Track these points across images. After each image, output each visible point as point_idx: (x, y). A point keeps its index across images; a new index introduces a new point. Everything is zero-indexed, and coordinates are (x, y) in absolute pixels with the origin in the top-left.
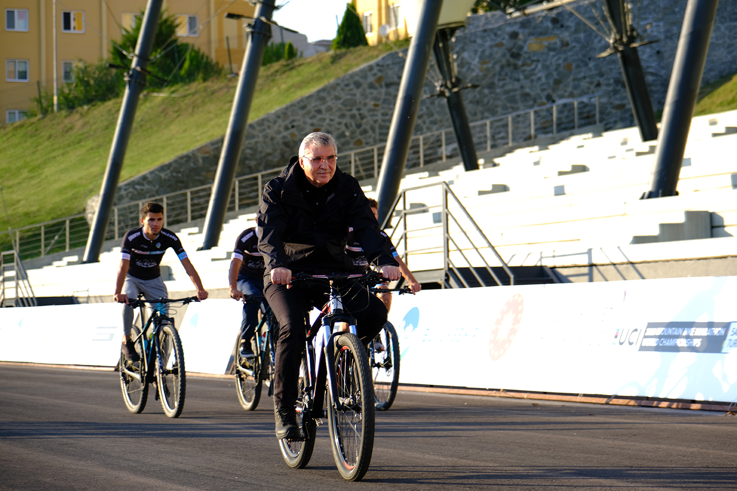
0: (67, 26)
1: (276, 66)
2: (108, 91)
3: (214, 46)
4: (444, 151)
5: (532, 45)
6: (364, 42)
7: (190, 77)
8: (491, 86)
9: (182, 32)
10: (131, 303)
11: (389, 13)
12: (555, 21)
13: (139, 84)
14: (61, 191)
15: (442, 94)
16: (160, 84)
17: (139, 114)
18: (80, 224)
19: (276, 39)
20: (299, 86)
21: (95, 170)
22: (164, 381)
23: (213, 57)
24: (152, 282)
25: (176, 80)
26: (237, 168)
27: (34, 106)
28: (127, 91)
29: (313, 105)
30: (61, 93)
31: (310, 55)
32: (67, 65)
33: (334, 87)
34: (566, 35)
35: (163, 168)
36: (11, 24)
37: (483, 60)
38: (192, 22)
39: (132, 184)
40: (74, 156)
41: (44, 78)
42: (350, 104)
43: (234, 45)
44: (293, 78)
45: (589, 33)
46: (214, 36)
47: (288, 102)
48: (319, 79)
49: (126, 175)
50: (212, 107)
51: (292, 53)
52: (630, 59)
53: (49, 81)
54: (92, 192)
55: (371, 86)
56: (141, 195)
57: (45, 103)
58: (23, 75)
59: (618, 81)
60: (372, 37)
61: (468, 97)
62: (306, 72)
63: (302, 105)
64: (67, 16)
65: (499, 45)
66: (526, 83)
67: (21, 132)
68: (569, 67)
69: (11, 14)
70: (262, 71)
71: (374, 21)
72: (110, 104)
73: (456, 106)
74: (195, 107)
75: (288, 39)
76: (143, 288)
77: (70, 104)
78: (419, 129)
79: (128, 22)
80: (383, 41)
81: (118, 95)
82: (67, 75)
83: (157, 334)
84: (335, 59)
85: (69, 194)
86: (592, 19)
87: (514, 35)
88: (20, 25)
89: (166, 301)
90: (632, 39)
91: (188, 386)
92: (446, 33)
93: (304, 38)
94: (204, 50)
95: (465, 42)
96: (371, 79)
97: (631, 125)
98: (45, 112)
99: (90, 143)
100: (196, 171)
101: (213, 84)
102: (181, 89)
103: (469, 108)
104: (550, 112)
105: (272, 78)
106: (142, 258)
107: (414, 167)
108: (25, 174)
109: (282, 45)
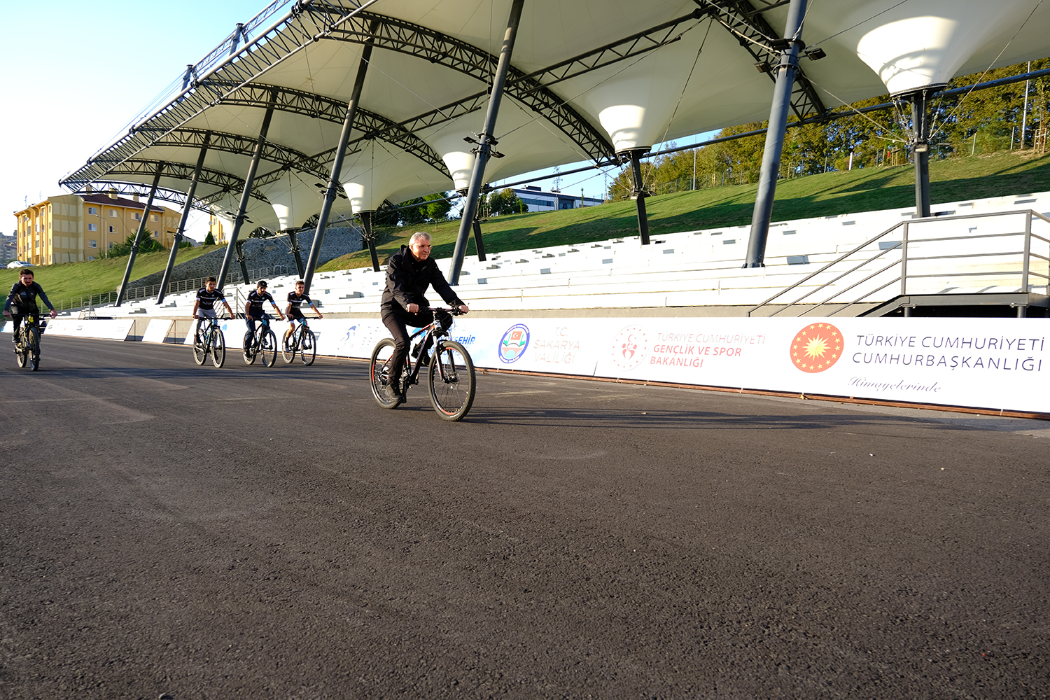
0: (111, 231)
1: (184, 249)
2: (126, 253)
3: (163, 241)
4: (239, 278)
5: (268, 248)
6: (215, 244)
7: (155, 250)
8: (255, 260)
9: (152, 236)
10: (201, 320)
11: (222, 235)
12: (274, 242)
13: (136, 251)
14: (107, 284)
15: (239, 261)
16: (144, 252)
17: (136, 261)
18: (114, 295)
19: (184, 240)
20: (192, 256)
21: (120, 277)
22: (215, 352)
23: (163, 244)
24: (210, 311)
25: (150, 251)
27: (99, 256)
28: (132, 253)
29: (196, 262)
30: (108, 252)
31: (196, 246)
32: (111, 243)
33: (204, 257)
34: (278, 246)
35: (144, 278)
36: (90, 229)
37: (252, 252)
38: (156, 233)
39: (133, 283)
40: (112, 272)
41: (102, 246)
42: (209, 262)
43: (170, 241)
44: (190, 253)
45: (285, 246)
46: (164, 238)
47: (188, 260)
48: (199, 254)
49: (131, 280)
50: (162, 260)
51: (190, 245)
52: (297, 255)
53: (104, 248)
54: (119, 284)
55: (216, 257)
56: (137, 286)
57: (102, 255)
58: (94, 245)
59: (294, 261)
60: (217, 243)
61: (247, 263)
62: (194, 251)
63: (193, 261)
64: (111, 228)
65: (257, 248)
66: (266, 260)
67: (93, 263)
68: (279, 256)
69: (90, 225)
70: (179, 250)
71: (217, 237)
72: (126, 257)
73: (243, 265)
74: (156, 259)
75: (189, 241)
76: (206, 313)
77: (111, 256)
78: (231, 271)
79: (133, 231)
80: (220, 244)
81: (129, 254)
82: (111, 247)
83: (212, 333)
84: (204, 248)
85: (111, 284)
86: (286, 242)
87: (262, 245)
88: (93, 229)
89: (216, 319)
90: (298, 249)
91: (226, 354)
92: (241, 243)
93: (195, 241)
94: (160, 242)
95: (247, 246)
96: (216, 255)
97: (297, 274)
98: (102, 258)
99: (118, 269)
100: (156, 279)
101: (162, 253)
102: (151, 254)
103: (247, 266)
104: (272, 268)
105: (183, 252)
106: (205, 300)
107: (229, 282)
108: (94, 277)
109: (187, 243)
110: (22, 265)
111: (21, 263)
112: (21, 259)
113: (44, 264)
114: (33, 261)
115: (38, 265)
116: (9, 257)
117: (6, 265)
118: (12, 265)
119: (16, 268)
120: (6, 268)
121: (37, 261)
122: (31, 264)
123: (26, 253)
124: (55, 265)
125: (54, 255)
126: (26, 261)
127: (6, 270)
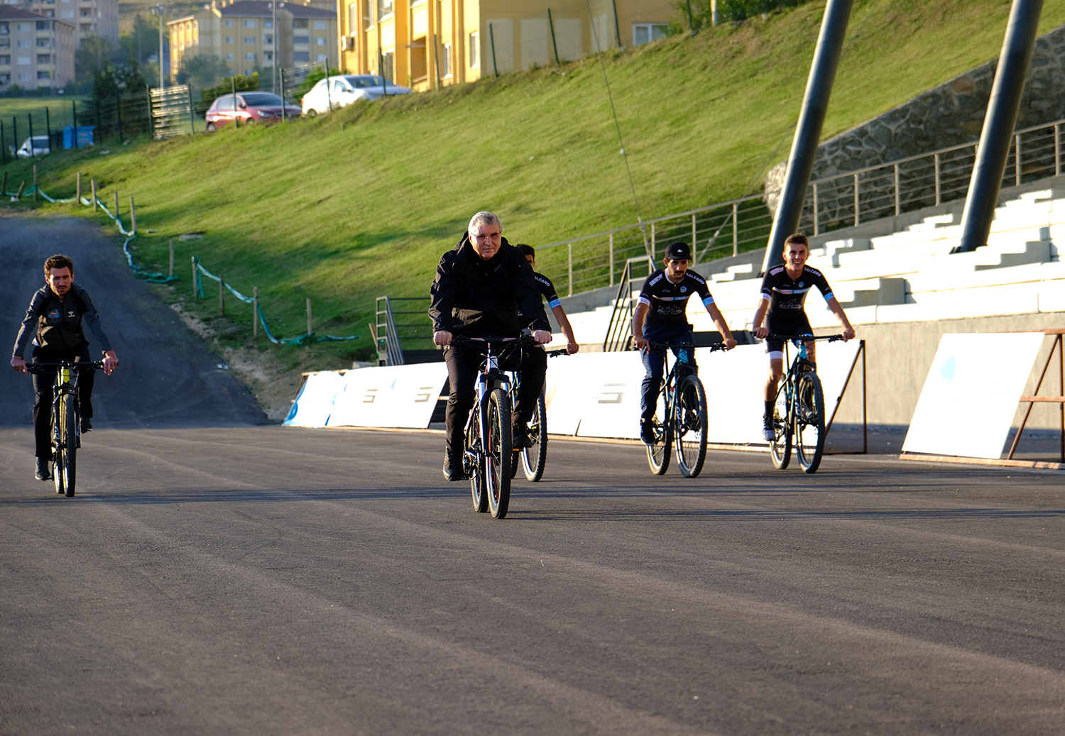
14: (723, 157)
18: (755, 211)
26: (1018, 114)
27: (679, 17)
35: (893, 116)
39: (842, 143)
40: (744, 98)
49: (832, 129)
50: (974, 12)
54: (774, 157)
56: (857, 162)
57: (696, 11)
67: (657, 60)
74: (946, 12)
77: (737, 11)
85: (738, 160)
98: (696, 26)
99: (771, 77)
100: (949, 119)
108: (664, 128)
110: (360, 93)
111: (357, 83)
112: (353, 63)
113: (448, 79)
114: (401, 69)
115: (422, 87)
116: (304, 57)
117: (298, 99)
118: (318, 99)
119: (335, 109)
120: (297, 115)
121: (419, 70)
122: (396, 86)
123: (372, 31)
124: (493, 82)
125: (487, 31)
126: (374, 71)
127: (299, 126)
